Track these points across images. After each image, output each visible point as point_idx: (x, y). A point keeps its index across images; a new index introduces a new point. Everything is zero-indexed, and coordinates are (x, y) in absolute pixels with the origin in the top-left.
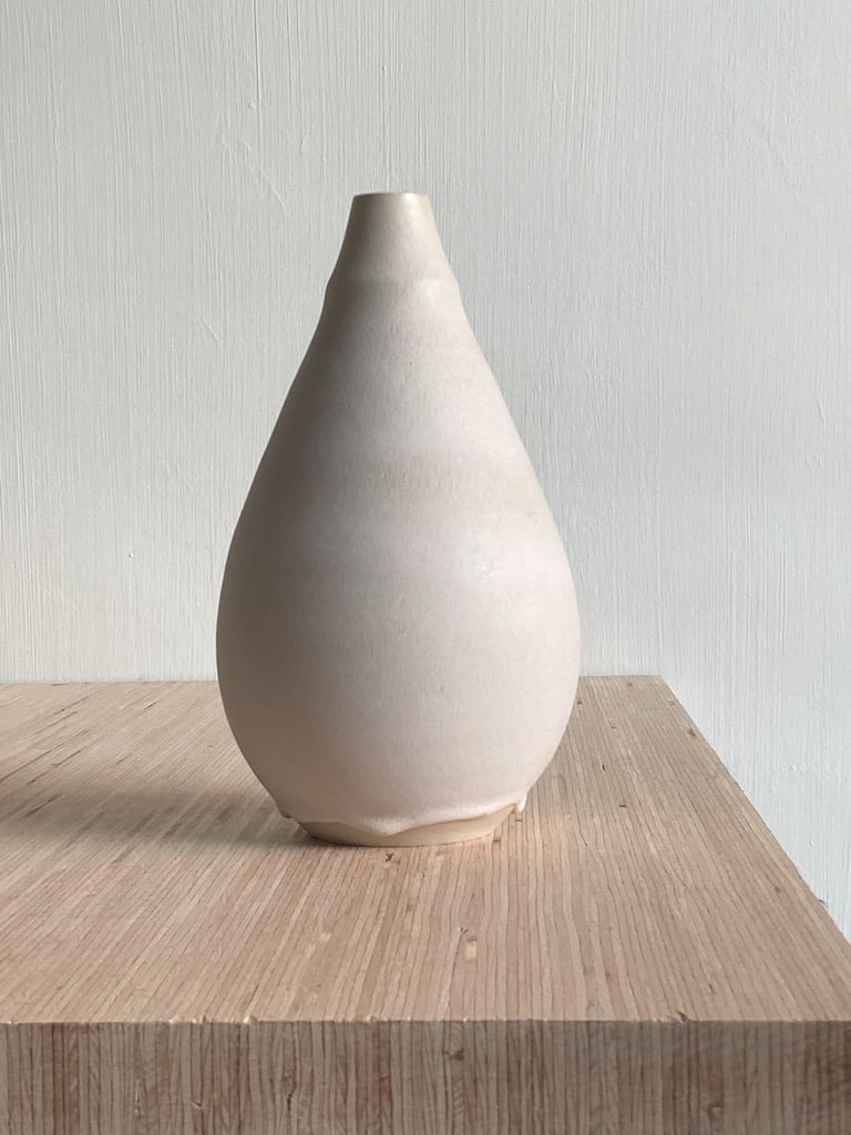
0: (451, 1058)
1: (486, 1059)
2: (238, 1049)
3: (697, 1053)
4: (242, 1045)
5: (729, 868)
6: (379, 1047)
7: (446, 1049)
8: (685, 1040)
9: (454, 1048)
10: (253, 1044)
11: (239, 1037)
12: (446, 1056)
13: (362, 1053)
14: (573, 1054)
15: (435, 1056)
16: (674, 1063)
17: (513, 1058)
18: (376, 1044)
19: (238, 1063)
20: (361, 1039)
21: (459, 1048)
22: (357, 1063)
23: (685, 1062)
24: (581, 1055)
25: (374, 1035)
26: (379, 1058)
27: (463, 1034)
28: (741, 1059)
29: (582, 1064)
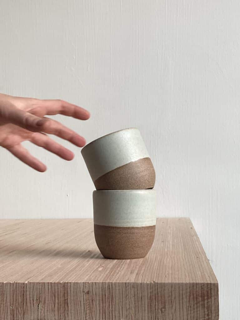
0: (85, 293)
1: (96, 294)
2: (24, 290)
3: (158, 292)
4: (25, 289)
5: (186, 253)
6: (64, 290)
7: (84, 291)
8: (154, 289)
9: (86, 291)
10: (28, 289)
11: (24, 287)
12: (84, 293)
13: (59, 292)
14: (121, 293)
15: (81, 293)
16: (151, 295)
17: (104, 294)
18: (64, 289)
19: (24, 295)
20: (59, 288)
21: (88, 290)
22: (58, 295)
23: (154, 295)
24: (124, 293)
25: (63, 286)
26: (64, 293)
27: (89, 287)
28: (170, 294)
29: (124, 295)
